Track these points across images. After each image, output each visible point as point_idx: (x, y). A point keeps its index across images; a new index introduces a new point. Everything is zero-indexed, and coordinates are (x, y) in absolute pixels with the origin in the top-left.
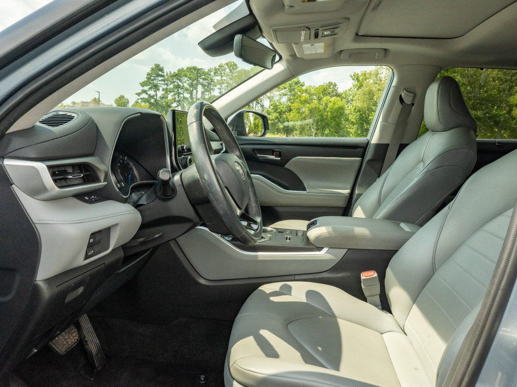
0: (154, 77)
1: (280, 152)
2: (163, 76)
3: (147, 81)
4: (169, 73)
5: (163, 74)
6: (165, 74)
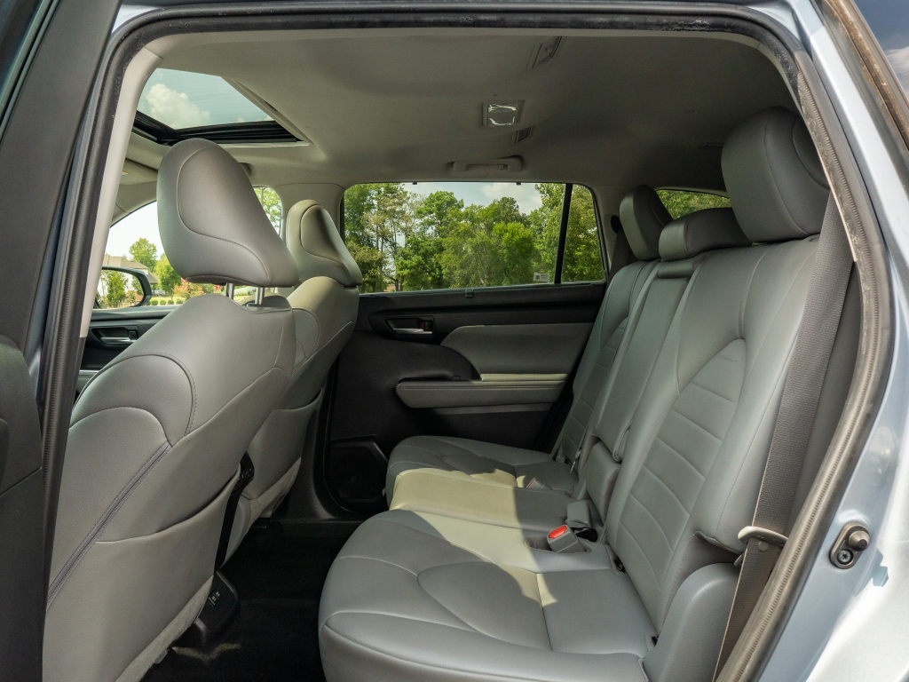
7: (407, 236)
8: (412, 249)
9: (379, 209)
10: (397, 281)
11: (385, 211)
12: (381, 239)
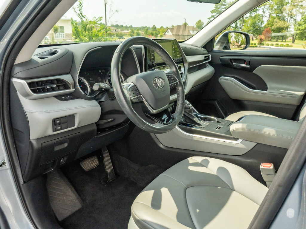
0: (219, 6)
1: (249, 62)
2: (225, 5)
3: (215, 10)
4: (229, 3)
5: (225, 4)
6: (227, 3)
7: (302, 16)
8: (303, 21)
9: (291, 4)
10: (293, 35)
11: (294, 5)
12: (289, 17)
